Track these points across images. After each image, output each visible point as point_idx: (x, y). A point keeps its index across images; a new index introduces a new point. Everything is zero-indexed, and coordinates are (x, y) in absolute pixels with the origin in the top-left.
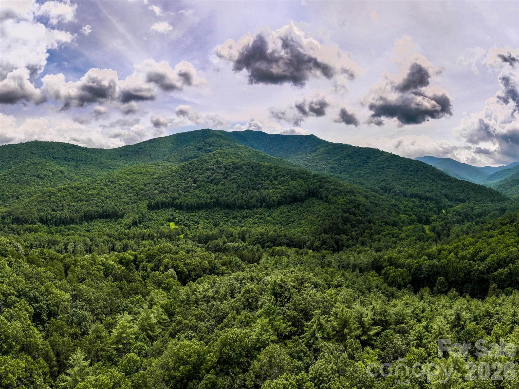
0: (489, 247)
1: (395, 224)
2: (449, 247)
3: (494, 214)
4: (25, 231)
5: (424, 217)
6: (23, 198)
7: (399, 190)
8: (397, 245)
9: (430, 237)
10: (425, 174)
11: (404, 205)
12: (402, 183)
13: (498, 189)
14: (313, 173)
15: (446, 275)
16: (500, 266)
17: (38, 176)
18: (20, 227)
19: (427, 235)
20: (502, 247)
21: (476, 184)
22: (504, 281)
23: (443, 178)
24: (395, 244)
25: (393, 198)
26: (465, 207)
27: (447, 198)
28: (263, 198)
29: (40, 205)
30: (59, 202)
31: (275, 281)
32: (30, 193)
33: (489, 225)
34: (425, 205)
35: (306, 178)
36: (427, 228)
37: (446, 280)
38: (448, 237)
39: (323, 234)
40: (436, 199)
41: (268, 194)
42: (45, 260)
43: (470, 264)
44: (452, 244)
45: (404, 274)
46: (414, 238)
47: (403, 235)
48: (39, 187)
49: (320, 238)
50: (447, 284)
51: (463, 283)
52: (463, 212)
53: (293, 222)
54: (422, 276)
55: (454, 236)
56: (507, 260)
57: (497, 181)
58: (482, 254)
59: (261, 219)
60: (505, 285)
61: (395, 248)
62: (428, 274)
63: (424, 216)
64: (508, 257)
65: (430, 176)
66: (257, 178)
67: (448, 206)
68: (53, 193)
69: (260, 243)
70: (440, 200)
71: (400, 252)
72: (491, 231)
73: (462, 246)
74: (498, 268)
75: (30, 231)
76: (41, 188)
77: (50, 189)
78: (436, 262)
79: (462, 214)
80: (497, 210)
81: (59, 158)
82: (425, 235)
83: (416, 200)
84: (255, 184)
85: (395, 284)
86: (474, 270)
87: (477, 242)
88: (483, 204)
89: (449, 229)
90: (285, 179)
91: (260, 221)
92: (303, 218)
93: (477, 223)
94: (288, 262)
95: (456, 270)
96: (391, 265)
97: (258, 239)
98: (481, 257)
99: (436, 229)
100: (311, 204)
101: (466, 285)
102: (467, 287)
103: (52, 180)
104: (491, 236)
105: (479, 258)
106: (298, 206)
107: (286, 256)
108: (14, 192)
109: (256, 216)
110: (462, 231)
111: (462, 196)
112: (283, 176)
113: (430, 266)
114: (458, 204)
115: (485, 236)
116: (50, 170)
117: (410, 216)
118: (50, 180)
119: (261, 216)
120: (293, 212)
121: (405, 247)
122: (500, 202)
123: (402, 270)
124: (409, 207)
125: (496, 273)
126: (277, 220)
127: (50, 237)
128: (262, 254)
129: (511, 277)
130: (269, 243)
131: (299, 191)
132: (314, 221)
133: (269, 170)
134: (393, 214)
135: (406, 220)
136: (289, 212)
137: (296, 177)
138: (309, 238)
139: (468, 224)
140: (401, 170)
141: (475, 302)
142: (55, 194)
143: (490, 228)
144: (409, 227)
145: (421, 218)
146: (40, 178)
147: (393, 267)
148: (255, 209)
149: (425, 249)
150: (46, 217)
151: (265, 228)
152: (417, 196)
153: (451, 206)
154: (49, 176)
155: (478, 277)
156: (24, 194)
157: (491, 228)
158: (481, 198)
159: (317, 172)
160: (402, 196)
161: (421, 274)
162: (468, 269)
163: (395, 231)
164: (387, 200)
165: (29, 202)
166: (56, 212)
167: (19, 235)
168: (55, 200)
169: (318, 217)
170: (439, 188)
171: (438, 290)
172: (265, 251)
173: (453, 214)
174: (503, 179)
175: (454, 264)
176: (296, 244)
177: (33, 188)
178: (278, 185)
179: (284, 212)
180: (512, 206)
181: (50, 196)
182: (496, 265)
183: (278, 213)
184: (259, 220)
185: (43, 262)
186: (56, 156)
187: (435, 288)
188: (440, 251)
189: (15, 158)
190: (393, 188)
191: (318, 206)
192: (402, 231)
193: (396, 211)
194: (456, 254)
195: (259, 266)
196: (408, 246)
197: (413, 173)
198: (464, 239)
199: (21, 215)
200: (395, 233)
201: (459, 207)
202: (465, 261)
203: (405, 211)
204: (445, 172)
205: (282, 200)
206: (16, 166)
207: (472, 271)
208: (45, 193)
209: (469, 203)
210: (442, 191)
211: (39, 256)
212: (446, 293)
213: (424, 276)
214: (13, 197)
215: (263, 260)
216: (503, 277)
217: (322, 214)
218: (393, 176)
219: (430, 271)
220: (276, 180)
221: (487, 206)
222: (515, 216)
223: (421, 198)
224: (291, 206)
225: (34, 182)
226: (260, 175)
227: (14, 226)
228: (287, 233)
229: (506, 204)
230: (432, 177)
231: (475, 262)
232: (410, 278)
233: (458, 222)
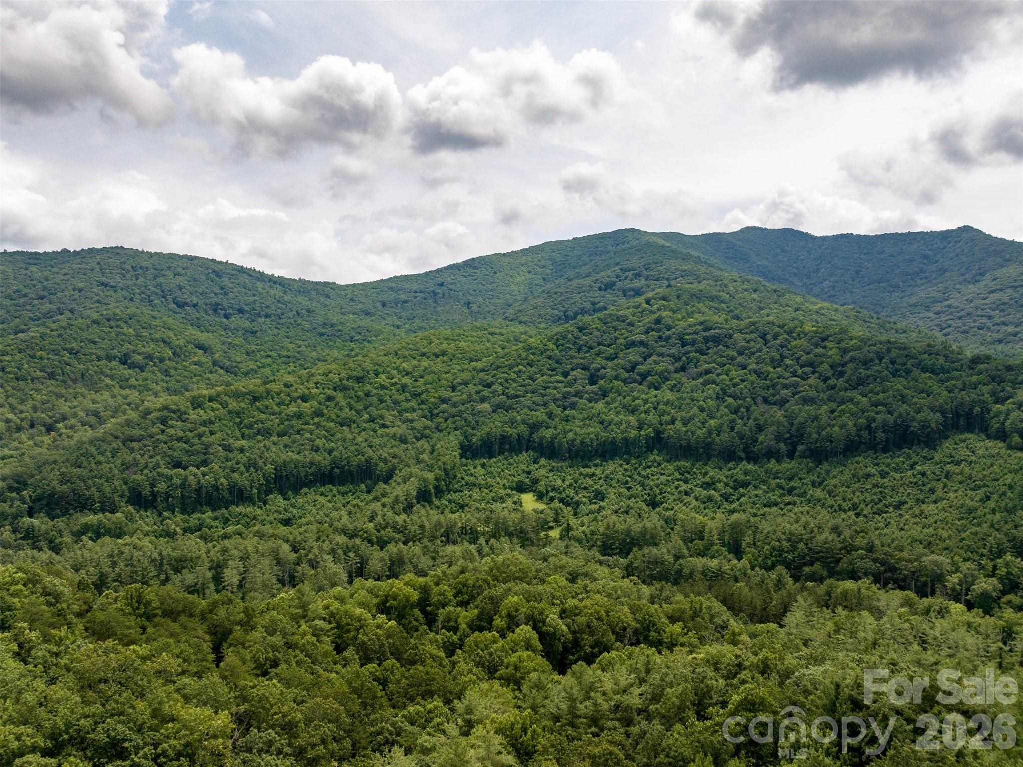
4: (78, 535)
6: (72, 428)
14: (969, 354)
17: (124, 360)
18: (61, 523)
28: (798, 430)
29: (132, 450)
30: (196, 440)
31: (838, 686)
32: (96, 414)
35: (943, 370)
39: (1008, 557)
41: (816, 418)
42: (149, 619)
48: (127, 392)
49: (995, 568)
53: (898, 506)
59: (790, 492)
66: (779, 369)
68: (174, 412)
69: (787, 565)
75: (98, 533)
76: (134, 396)
77: (164, 399)
81: (195, 306)
84: (773, 386)
90: (869, 372)
91: (788, 499)
92: (934, 497)
94: (880, 632)
97: (781, 551)
100: (963, 453)
103: (173, 372)
106: (915, 458)
107: (872, 613)
108: (35, 409)
109: (773, 483)
112: (865, 363)
116: (164, 341)
118: (167, 373)
119: (792, 484)
120: (897, 476)
126: (844, 500)
127: (166, 548)
128: (792, 597)
130: (817, 567)
131: (918, 412)
132: (970, 511)
133: (816, 345)
136: (883, 475)
137: (909, 366)
138: (953, 563)
142: (181, 416)
146: (133, 366)
148: (773, 461)
150: (153, 485)
151: (803, 519)
154: (162, 360)
156: (75, 415)
159: (983, 350)
165: (91, 442)
166: (185, 469)
167: (56, 549)
168: (181, 434)
169: (988, 498)
172: (803, 588)
176: (906, 577)
177: (106, 395)
178: (846, 390)
179: (868, 476)
181: (164, 422)
183: (847, 475)
184: (782, 495)
185: (144, 629)
186: (186, 297)
189: (42, 298)
191: (988, 462)
195: (782, 632)
199: (62, 483)
205: (860, 436)
206: (44, 324)
208: (148, 413)
211: (128, 610)
214: (32, 426)
215: (795, 617)
217: (1003, 489)
220: (842, 374)
224: (892, 458)
225: (112, 377)
226: (788, 361)
227: (39, 523)
228: (877, 542)
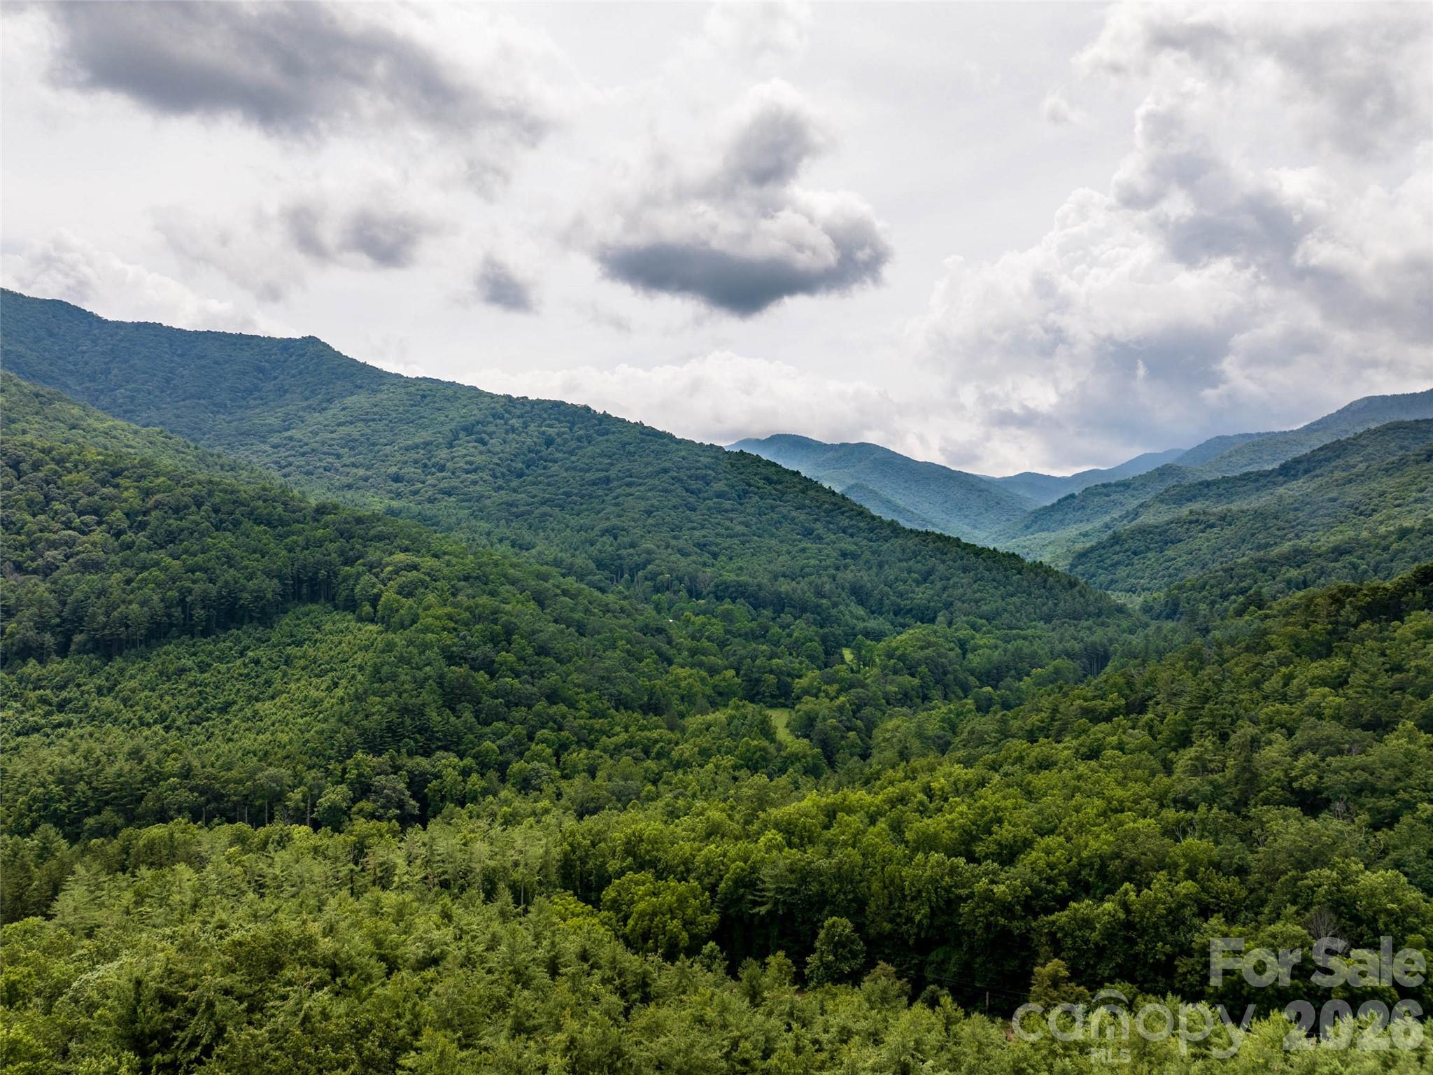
0: (1032, 809)
1: (653, 707)
2: (869, 799)
3: (1057, 671)
5: (771, 678)
7: (671, 571)
8: (662, 787)
9: (794, 758)
10: (773, 508)
11: (690, 629)
12: (681, 543)
13: (1073, 566)
14: (313, 502)
15: (857, 908)
16: (1080, 888)
19: (780, 747)
20: (1091, 811)
21: (980, 544)
22: (1100, 952)
23: (846, 523)
24: (655, 783)
25: (647, 600)
26: (933, 639)
27: (861, 602)
28: (74, 612)
31: (139, 983)
33: (1034, 719)
34: (775, 629)
35: (282, 522)
36: (779, 719)
37: (859, 928)
38: (865, 756)
39: (360, 755)
40: (818, 606)
41: (102, 593)
43: (953, 871)
44: (883, 788)
45: (692, 901)
46: (728, 761)
47: (686, 749)
49: (344, 771)
50: (860, 946)
51: (924, 946)
52: (927, 661)
53: (224, 709)
54: (763, 910)
55: (890, 754)
56: (1111, 868)
57: (1072, 531)
58: (1005, 833)
59: (61, 707)
60: (1104, 970)
61: (653, 799)
62: (784, 902)
63: (771, 672)
64: (1117, 855)
65: (794, 514)
66: (42, 517)
67: (867, 634)
69: (58, 820)
70: (834, 612)
71: (672, 814)
72: (1042, 740)
73: (921, 796)
74: (1075, 898)
78: (813, 856)
79: (923, 669)
80: (1070, 655)
82: (772, 749)
83: (740, 609)
84: (33, 545)
85: (656, 941)
86: (971, 896)
87: (982, 783)
88: (1010, 628)
89: (870, 726)
90: (184, 523)
91: (58, 718)
92: (271, 691)
93: (984, 707)
94: (203, 888)
95: (895, 890)
96: (640, 866)
97: (48, 800)
98: (999, 844)
99: (819, 725)
100: (307, 629)
101: (936, 955)
102: (943, 962)
104: (1045, 764)
105: (993, 847)
106: (246, 642)
107: (190, 864)
109: (33, 696)
110: (920, 735)
111: (921, 595)
112: (177, 510)
113: (792, 871)
114: (904, 626)
115: (1020, 759)
117: (713, 671)
119: (64, 694)
120: (223, 668)
121: (694, 796)
122: (1084, 623)
123: (682, 887)
124: (709, 639)
125: (1061, 917)
126: (147, 709)
128: (66, 869)
129: (1131, 942)
130: (107, 814)
131: (249, 578)
132: (315, 704)
133: (104, 483)
134: (647, 664)
135: (698, 687)
136: (203, 667)
137: (237, 515)
138: (295, 775)
139: (944, 710)
140: (680, 491)
141: (976, 1026)
143: (1041, 729)
144: (710, 717)
145: (758, 681)
147: (648, 875)
148: (32, 662)
149: (773, 804)
151: (84, 746)
152: (742, 594)
153: (878, 636)
155: (988, 927)
157: (1044, 730)
158: (1000, 603)
159: (331, 498)
160: (684, 593)
161: (755, 904)
162: (948, 890)
163: (655, 734)
164: (622, 610)
169: (336, 685)
170: (828, 562)
171: (827, 966)
172: (86, 850)
173: (884, 667)
174: (1098, 523)
175: (888, 868)
176: (236, 804)
178: (149, 549)
179: (182, 671)
180: (1136, 640)
182: (1064, 883)
183: (151, 673)
184: (50, 713)
187: (812, 960)
188: (831, 814)
190: (649, 562)
191: (336, 639)
192: (683, 731)
193: (660, 653)
194: (897, 827)
195: (49, 925)
196: (706, 791)
197: (727, 504)
198: (932, 769)
200: (656, 742)
201: (908, 638)
202: (935, 857)
203: (693, 652)
204: (853, 497)
205: (169, 616)
207: (961, 899)
209: (950, 624)
210: (840, 575)
212: (854, 979)
213: (768, 912)
215: (71, 900)
216: (1095, 936)
217: (353, 671)
218: (649, 513)
219: (795, 892)
220: (142, 526)
221: (1025, 638)
222: (1151, 682)
223: (756, 602)
224: (215, 642)
226: (57, 506)
228: (196, 763)
229: (1111, 631)
230: (803, 517)
231: (978, 862)
232: (714, 917)
233: (905, 698)
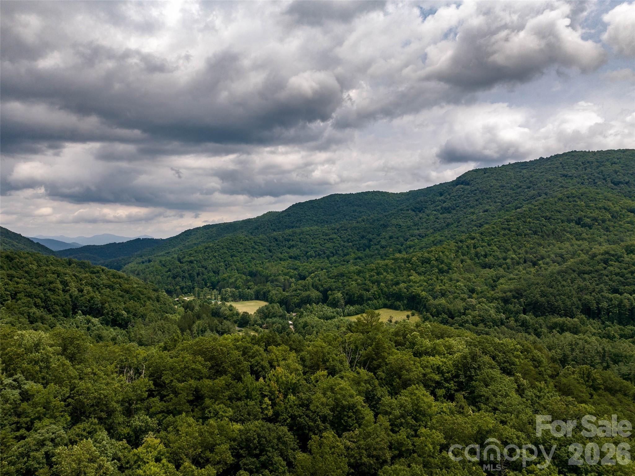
4: (551, 328)
6: (547, 264)
17: (579, 222)
18: (541, 320)
29: (584, 279)
30: (629, 275)
32: (561, 256)
42: (595, 389)
48: (580, 242)
68: (613, 256)
75: (562, 329)
76: (585, 245)
77: (605, 247)
103: (611, 228)
108: (527, 252)
116: (605, 209)
118: (607, 229)
127: (608, 346)
142: (618, 259)
146: (584, 226)
150: (598, 303)
154: (604, 221)
156: (549, 256)
165: (559, 273)
166: (621, 294)
167: (538, 335)
168: (617, 270)
177: (567, 244)
181: (606, 262)
185: (592, 395)
186: (620, 178)
199: (541, 296)
208: (594, 256)
211: (581, 381)
214: (525, 262)
225: (571, 233)
227: (528, 317)
